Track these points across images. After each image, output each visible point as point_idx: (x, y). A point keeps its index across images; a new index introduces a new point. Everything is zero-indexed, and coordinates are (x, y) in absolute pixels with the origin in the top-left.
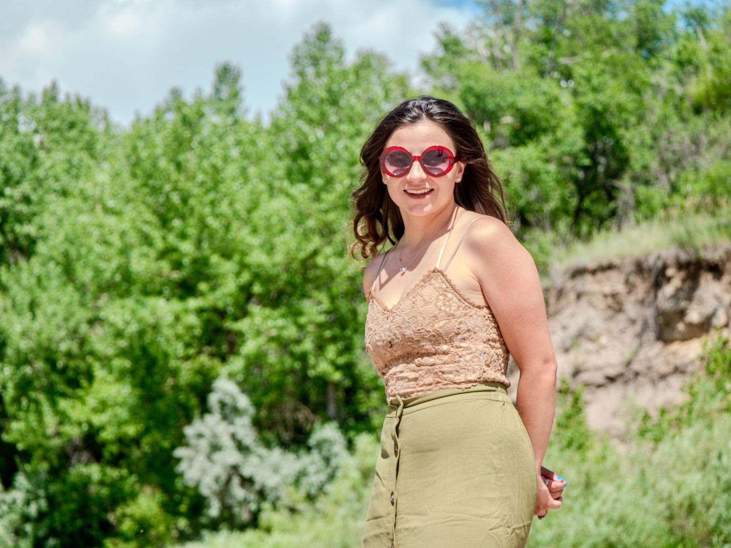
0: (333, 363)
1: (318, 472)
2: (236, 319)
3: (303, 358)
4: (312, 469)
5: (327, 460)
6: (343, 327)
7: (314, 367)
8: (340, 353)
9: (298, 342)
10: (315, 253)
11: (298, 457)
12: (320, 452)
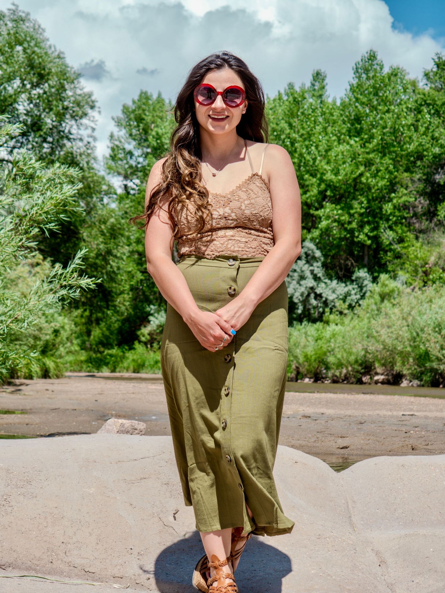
0: (367, 235)
1: (356, 294)
2: (317, 209)
3: (352, 231)
4: (353, 292)
5: (361, 287)
6: (374, 216)
7: (358, 237)
8: (372, 230)
9: (350, 223)
10: (361, 175)
11: (346, 285)
12: (357, 284)
